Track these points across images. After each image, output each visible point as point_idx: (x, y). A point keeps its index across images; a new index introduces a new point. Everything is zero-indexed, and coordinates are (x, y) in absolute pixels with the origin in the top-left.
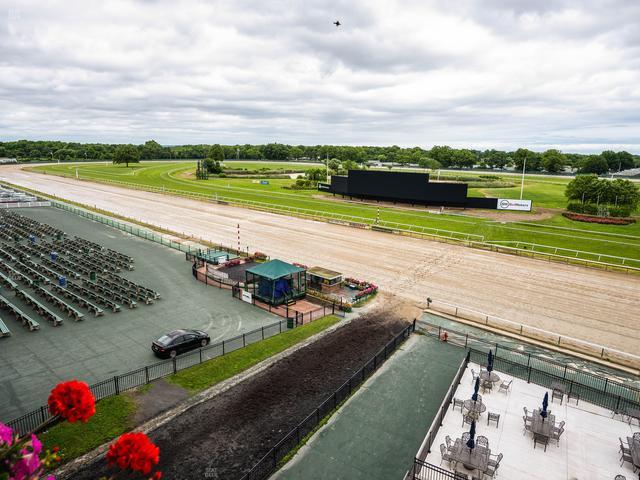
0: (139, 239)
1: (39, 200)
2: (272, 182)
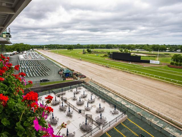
0: (56, 66)
1: (46, 58)
2: (99, 55)
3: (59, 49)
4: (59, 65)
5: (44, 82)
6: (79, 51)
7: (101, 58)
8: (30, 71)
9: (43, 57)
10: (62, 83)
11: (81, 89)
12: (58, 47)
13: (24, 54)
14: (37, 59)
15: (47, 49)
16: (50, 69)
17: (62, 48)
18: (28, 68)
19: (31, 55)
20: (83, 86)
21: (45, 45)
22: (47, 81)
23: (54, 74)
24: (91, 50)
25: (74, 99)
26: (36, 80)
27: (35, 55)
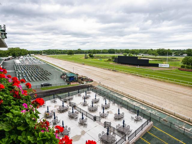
0: (57, 71)
1: (45, 63)
2: (103, 59)
3: (58, 54)
4: (61, 69)
5: (46, 87)
6: (80, 56)
7: (105, 62)
8: (28, 76)
9: (41, 62)
10: (67, 88)
11: (90, 93)
12: (58, 52)
13: (21, 59)
14: (35, 64)
15: (45, 54)
16: (51, 74)
17: (61, 53)
18: (26, 72)
19: (28, 59)
20: (93, 90)
21: (43, 51)
22: (49, 85)
23: (56, 78)
24: (94, 55)
25: (85, 105)
26: (36, 85)
27: (33, 60)
